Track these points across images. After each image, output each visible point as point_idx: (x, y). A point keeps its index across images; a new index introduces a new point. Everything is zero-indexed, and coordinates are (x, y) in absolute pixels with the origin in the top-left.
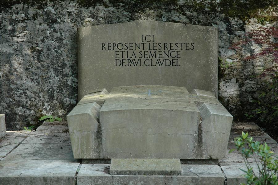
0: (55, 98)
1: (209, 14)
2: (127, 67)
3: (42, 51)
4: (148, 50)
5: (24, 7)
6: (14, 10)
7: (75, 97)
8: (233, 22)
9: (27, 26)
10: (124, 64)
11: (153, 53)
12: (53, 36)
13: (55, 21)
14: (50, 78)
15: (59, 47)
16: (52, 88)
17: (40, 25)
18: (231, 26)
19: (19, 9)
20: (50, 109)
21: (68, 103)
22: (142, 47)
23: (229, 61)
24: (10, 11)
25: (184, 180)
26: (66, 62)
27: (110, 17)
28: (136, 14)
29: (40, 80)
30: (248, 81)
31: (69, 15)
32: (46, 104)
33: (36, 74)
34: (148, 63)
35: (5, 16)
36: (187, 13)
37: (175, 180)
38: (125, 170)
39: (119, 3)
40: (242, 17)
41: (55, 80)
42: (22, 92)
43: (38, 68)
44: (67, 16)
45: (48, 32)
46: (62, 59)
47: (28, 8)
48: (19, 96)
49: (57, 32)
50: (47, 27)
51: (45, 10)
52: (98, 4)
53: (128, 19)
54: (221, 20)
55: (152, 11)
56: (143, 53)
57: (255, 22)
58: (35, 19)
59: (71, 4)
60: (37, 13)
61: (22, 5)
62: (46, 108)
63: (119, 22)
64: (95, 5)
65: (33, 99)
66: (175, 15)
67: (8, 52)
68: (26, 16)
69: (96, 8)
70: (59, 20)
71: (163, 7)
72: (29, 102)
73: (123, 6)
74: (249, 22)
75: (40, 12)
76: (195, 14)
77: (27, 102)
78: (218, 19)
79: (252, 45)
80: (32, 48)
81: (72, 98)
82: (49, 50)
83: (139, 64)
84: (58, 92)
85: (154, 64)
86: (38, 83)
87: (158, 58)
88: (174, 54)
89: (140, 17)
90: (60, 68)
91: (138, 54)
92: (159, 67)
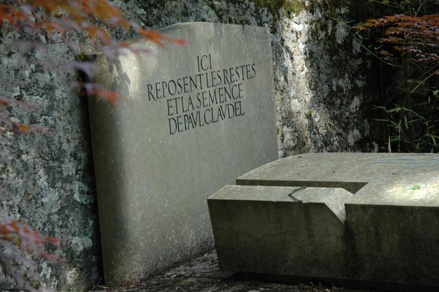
0: (58, 244)
2: (184, 133)
4: (206, 88)
8: (264, 18)
10: (181, 127)
11: (212, 93)
12: (37, 82)
14: (41, 193)
15: (51, 108)
16: (49, 221)
17: (9, 57)
20: (52, 276)
21: (81, 248)
22: (198, 84)
26: (65, 146)
28: (154, 11)
29: (24, 204)
32: (44, 265)
33: (16, 191)
34: (208, 117)
41: (51, 198)
43: (18, 173)
45: (27, 73)
46: (57, 138)
49: (42, 71)
50: (23, 61)
54: (252, 15)
56: (201, 97)
62: (45, 276)
66: (203, 9)
70: (44, 39)
76: (224, 4)
78: (249, 12)
81: (85, 234)
82: (33, 120)
83: (198, 123)
84: (61, 227)
85: (215, 117)
86: (22, 213)
87: (219, 104)
88: (236, 92)
90: (56, 164)
91: (195, 101)
92: (222, 123)
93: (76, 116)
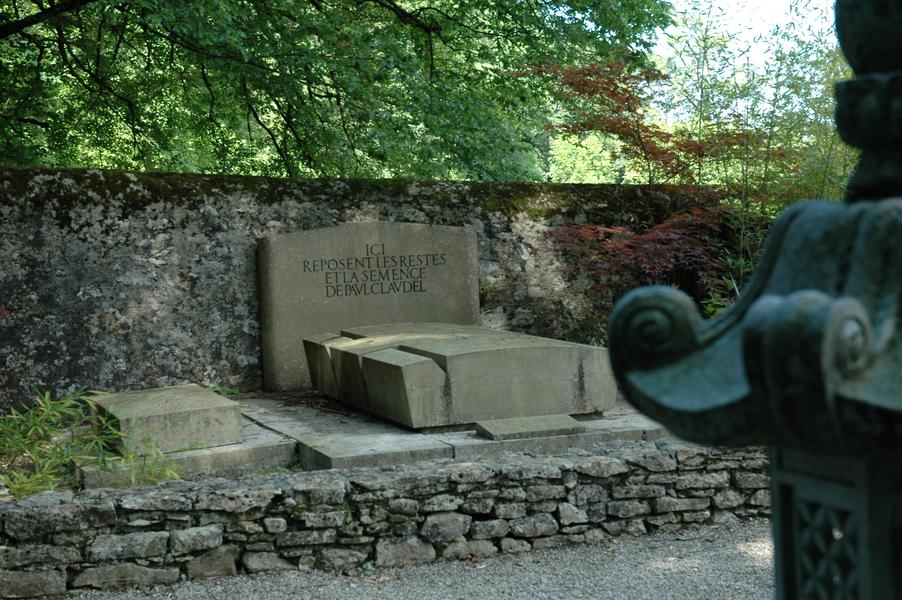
0: (224, 357)
1: (458, 207)
2: (345, 298)
3: (198, 278)
4: (375, 268)
5: (165, 207)
6: (149, 214)
7: (256, 353)
8: (494, 220)
9: (171, 238)
10: (340, 293)
11: (383, 272)
12: (216, 253)
13: (219, 229)
14: (213, 323)
15: (227, 271)
16: (217, 341)
17: (193, 236)
18: (490, 226)
19: (157, 211)
20: (216, 376)
21: (246, 363)
22: (366, 265)
23: (492, 279)
24: (142, 215)
25: (593, 438)
26: (239, 295)
27: (307, 218)
28: (348, 212)
29: (196, 327)
30: (519, 309)
31: (241, 217)
32: (209, 368)
33: (190, 318)
34: (377, 289)
35: (135, 224)
36: (425, 207)
37: (582, 439)
38: (514, 432)
39: (320, 194)
40: (506, 211)
41: (221, 327)
42: (167, 349)
43: (192, 308)
44: (237, 219)
45: (208, 247)
46: (231, 290)
47: (173, 208)
48: (163, 358)
49: (222, 247)
50: (206, 239)
51: (202, 211)
52: (286, 198)
53: (334, 220)
54: (476, 217)
55: (372, 206)
56: (368, 275)
57: (525, 218)
58: (185, 227)
59: (242, 200)
60: (188, 217)
61: (162, 204)
62: (209, 374)
63: (321, 225)
64: (282, 200)
65: (187, 361)
66: (407, 211)
67: (141, 284)
68: (170, 221)
69: (283, 203)
70: (225, 227)
71: (388, 199)
72: (180, 367)
73: (327, 200)
74: (517, 219)
75: (193, 214)
76: (437, 208)
77: (176, 367)
78: (471, 214)
79: (522, 253)
80: (182, 275)
81: (251, 355)
82: (210, 277)
83: (362, 292)
84: (228, 346)
85: (386, 290)
86: (194, 333)
87: (391, 281)
88: (416, 273)
89: (353, 216)
90: (229, 306)
91: (361, 277)
92: (395, 295)
93: (252, 277)
